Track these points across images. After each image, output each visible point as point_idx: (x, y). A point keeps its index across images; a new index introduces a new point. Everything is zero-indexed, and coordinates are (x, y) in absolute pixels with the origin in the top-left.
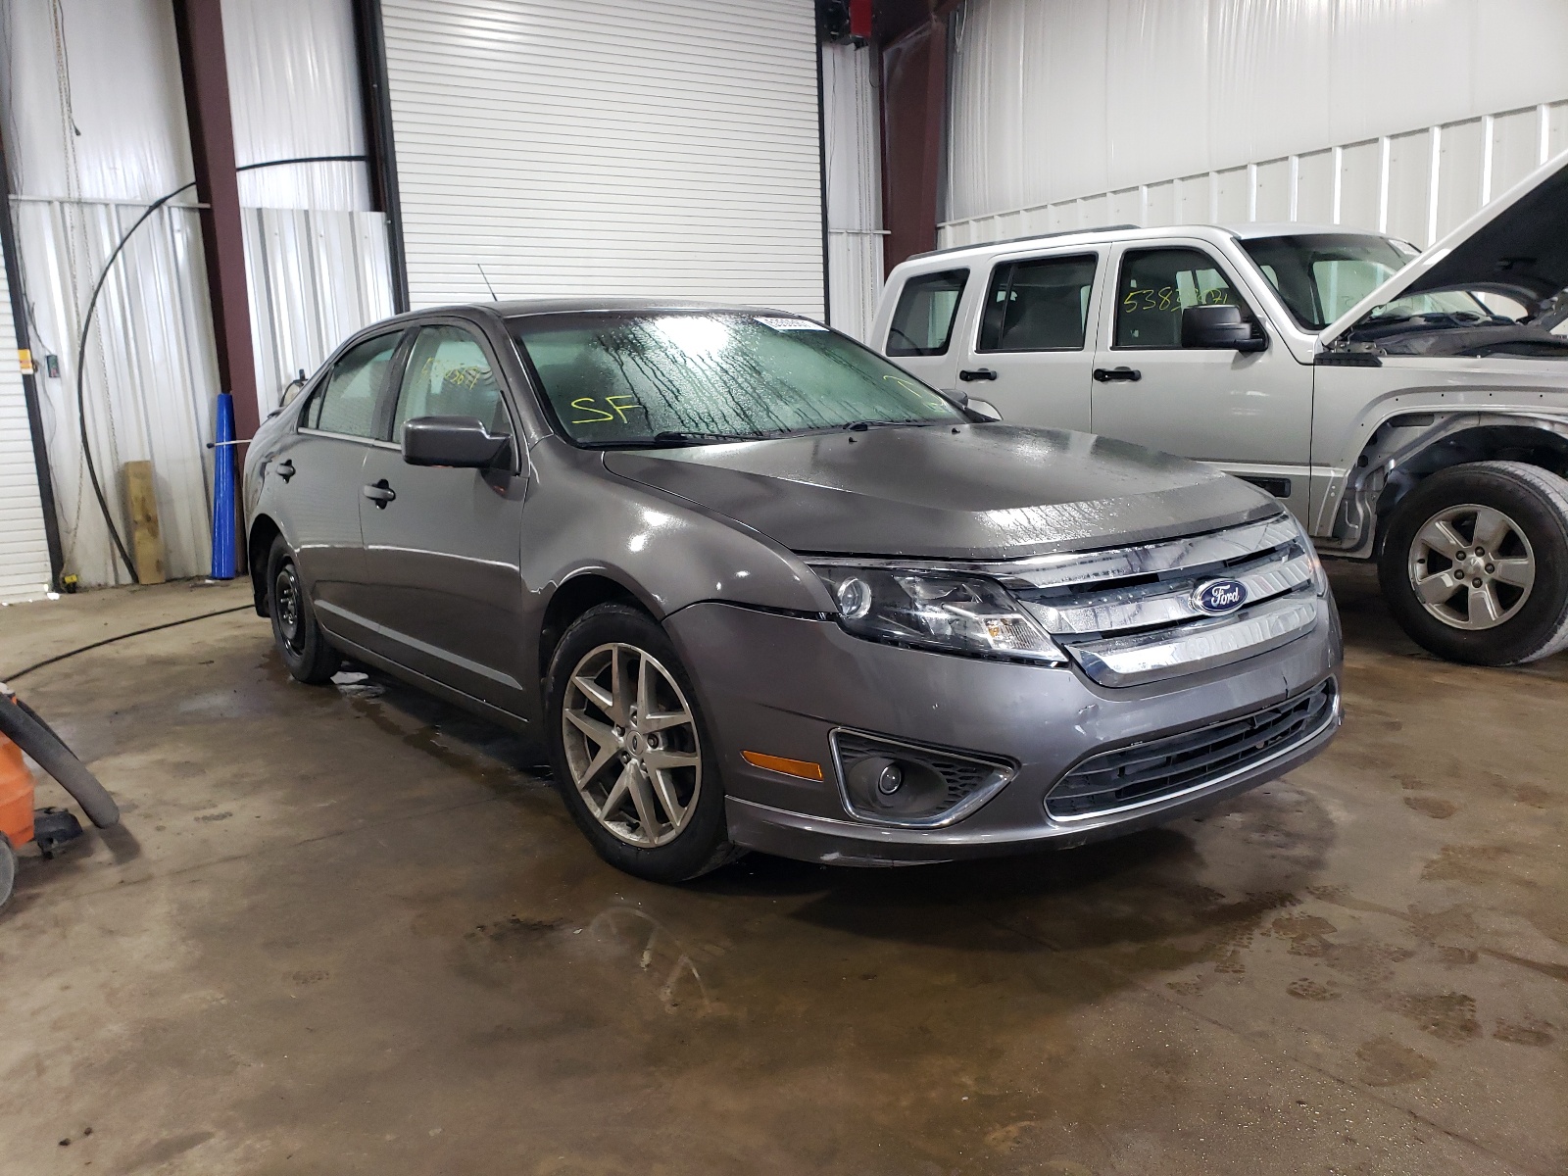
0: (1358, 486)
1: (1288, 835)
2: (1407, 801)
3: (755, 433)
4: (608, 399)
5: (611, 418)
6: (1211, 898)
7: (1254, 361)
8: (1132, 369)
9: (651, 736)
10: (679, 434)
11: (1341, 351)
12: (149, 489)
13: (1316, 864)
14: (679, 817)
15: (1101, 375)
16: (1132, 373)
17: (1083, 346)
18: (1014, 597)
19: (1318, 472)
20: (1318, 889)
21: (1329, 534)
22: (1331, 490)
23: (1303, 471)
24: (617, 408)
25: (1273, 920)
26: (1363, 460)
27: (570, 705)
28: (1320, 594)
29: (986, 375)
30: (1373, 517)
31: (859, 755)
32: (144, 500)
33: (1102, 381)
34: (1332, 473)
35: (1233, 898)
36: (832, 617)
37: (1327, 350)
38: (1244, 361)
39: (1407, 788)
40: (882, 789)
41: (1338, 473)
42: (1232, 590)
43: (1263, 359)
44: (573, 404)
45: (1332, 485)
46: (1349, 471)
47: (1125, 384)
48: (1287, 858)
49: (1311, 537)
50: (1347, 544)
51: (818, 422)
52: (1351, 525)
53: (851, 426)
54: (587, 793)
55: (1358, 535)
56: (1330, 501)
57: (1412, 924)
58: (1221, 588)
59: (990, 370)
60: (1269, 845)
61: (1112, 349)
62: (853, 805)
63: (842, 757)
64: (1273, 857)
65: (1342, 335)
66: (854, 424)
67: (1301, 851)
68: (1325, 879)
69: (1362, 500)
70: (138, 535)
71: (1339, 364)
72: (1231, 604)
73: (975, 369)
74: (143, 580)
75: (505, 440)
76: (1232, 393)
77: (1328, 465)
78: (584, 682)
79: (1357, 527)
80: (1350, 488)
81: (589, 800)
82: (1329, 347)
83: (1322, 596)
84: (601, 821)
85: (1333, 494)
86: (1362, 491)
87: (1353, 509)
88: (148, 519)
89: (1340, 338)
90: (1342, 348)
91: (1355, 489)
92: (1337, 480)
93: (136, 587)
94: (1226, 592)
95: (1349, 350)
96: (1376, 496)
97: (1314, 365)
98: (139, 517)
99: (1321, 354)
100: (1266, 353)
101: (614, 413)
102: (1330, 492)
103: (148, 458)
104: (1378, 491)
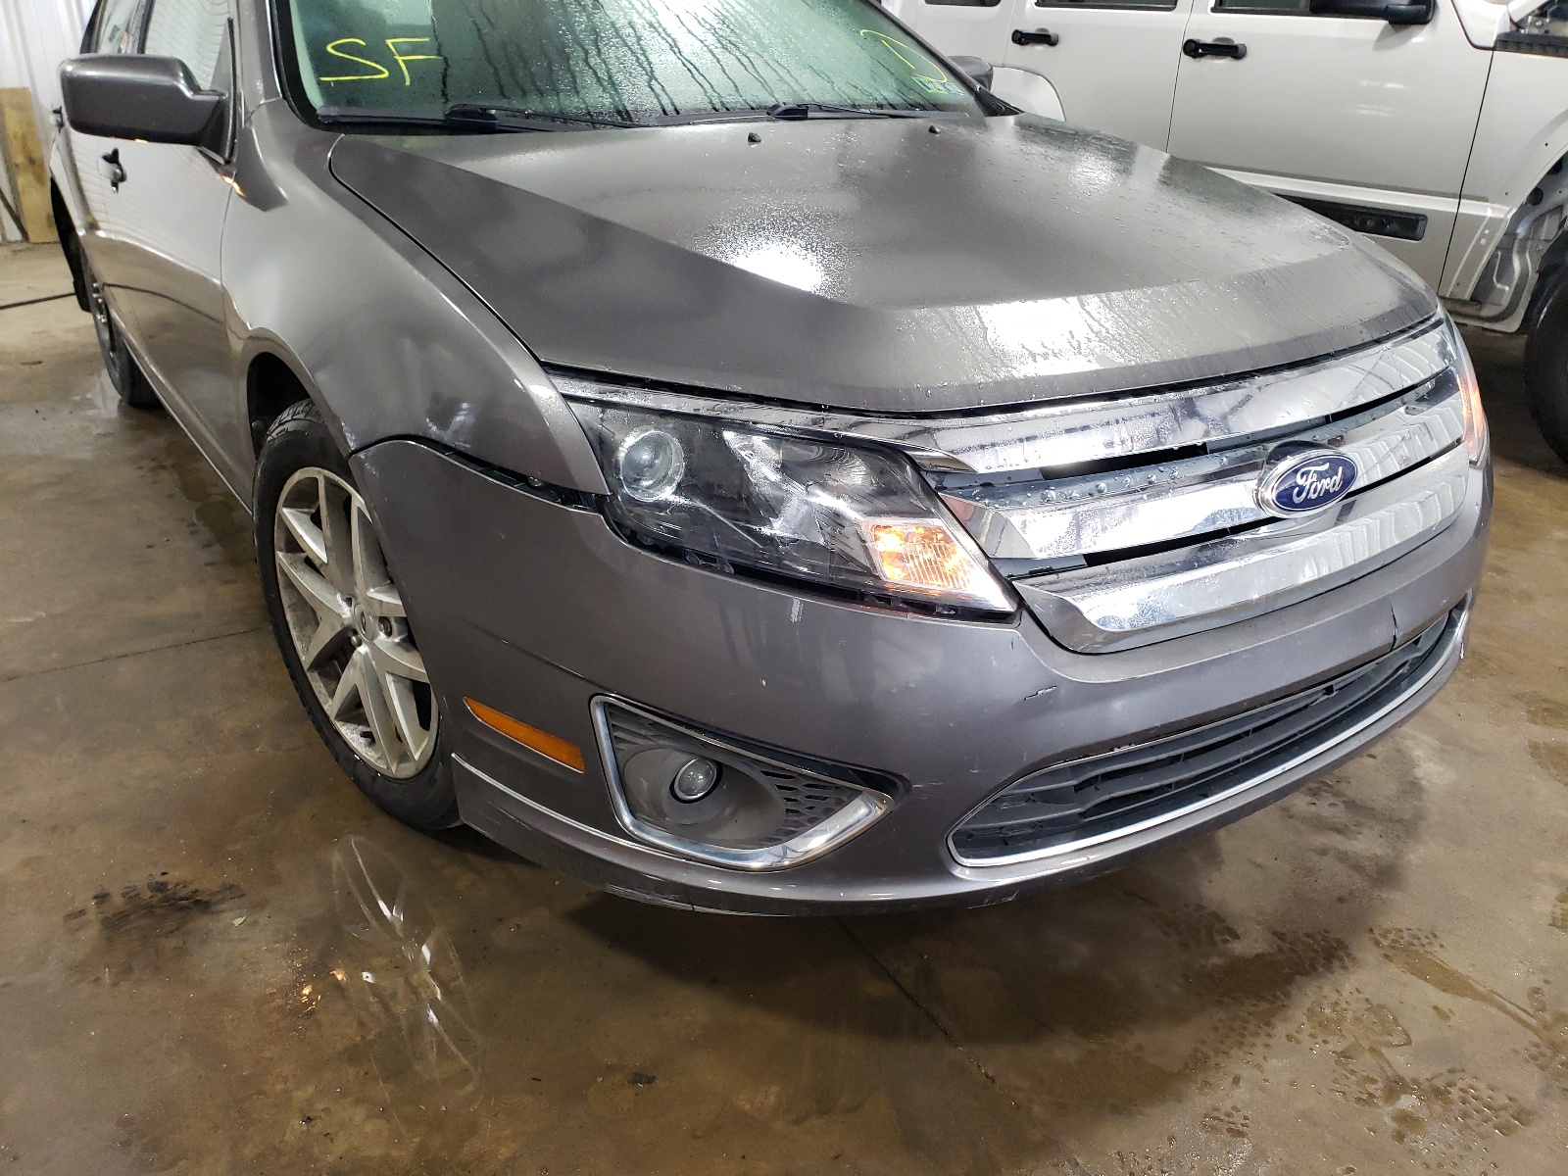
0: (1521, 231)
1: (1351, 805)
2: (1535, 749)
3: (619, 112)
4: (389, 42)
5: (386, 74)
6: (1218, 938)
7: (1410, 37)
8: (1237, 42)
9: (384, 620)
10: (485, 110)
11: (1535, 31)
12: (30, 124)
13: (1386, 875)
14: (419, 747)
15: (1193, 49)
16: (1235, 48)
17: (1175, 4)
18: (933, 485)
19: (1469, 208)
20: (1385, 934)
21: (1467, 296)
22: (1483, 235)
23: (1448, 206)
24: (400, 59)
25: (1308, 1005)
26: (1537, 196)
27: (282, 545)
28: (1474, 459)
29: (1044, 38)
30: (1533, 278)
31: (641, 741)
32: (24, 137)
33: (1194, 57)
34: (1487, 211)
35: (1251, 943)
36: (599, 503)
37: (1514, 28)
38: (1395, 38)
39: (1535, 723)
40: (680, 794)
41: (1497, 212)
42: (1331, 473)
43: (1420, 37)
44: (329, 48)
45: (1485, 228)
46: (1514, 210)
47: (1224, 63)
48: (1344, 857)
49: (1443, 298)
50: (1488, 311)
51: (731, 99)
52: (1499, 286)
53: (779, 110)
54: (316, 674)
55: (1505, 301)
56: (1479, 250)
57: (1536, 1039)
58: (1313, 469)
59: (1052, 32)
60: (1320, 825)
61: (1214, 10)
62: (632, 812)
63: (614, 740)
64: (1324, 852)
65: (1541, 8)
66: (783, 107)
67: (1367, 844)
68: (1402, 912)
69: (1522, 252)
70: (22, 180)
71: (1530, 51)
72: (1327, 497)
73: (1032, 30)
74: (32, 238)
75: (218, 102)
76: (1364, 83)
77: (1485, 199)
78: (294, 515)
79: (1507, 288)
80: (1511, 234)
81: (318, 685)
82: (1518, 25)
83: (1475, 463)
84: (332, 719)
85: (1483, 241)
86: (1526, 239)
87: (1507, 261)
88: (32, 161)
89: (1537, 12)
90: (1539, 27)
91: (1515, 235)
92: (1493, 223)
93: (25, 245)
94: (1321, 476)
95: (1547, 32)
96: (1544, 248)
97: (1493, 49)
98: (20, 159)
99: (1507, 35)
100: (1428, 26)
101: (393, 66)
102: (1479, 239)
103: (27, 84)
104: (1546, 241)
